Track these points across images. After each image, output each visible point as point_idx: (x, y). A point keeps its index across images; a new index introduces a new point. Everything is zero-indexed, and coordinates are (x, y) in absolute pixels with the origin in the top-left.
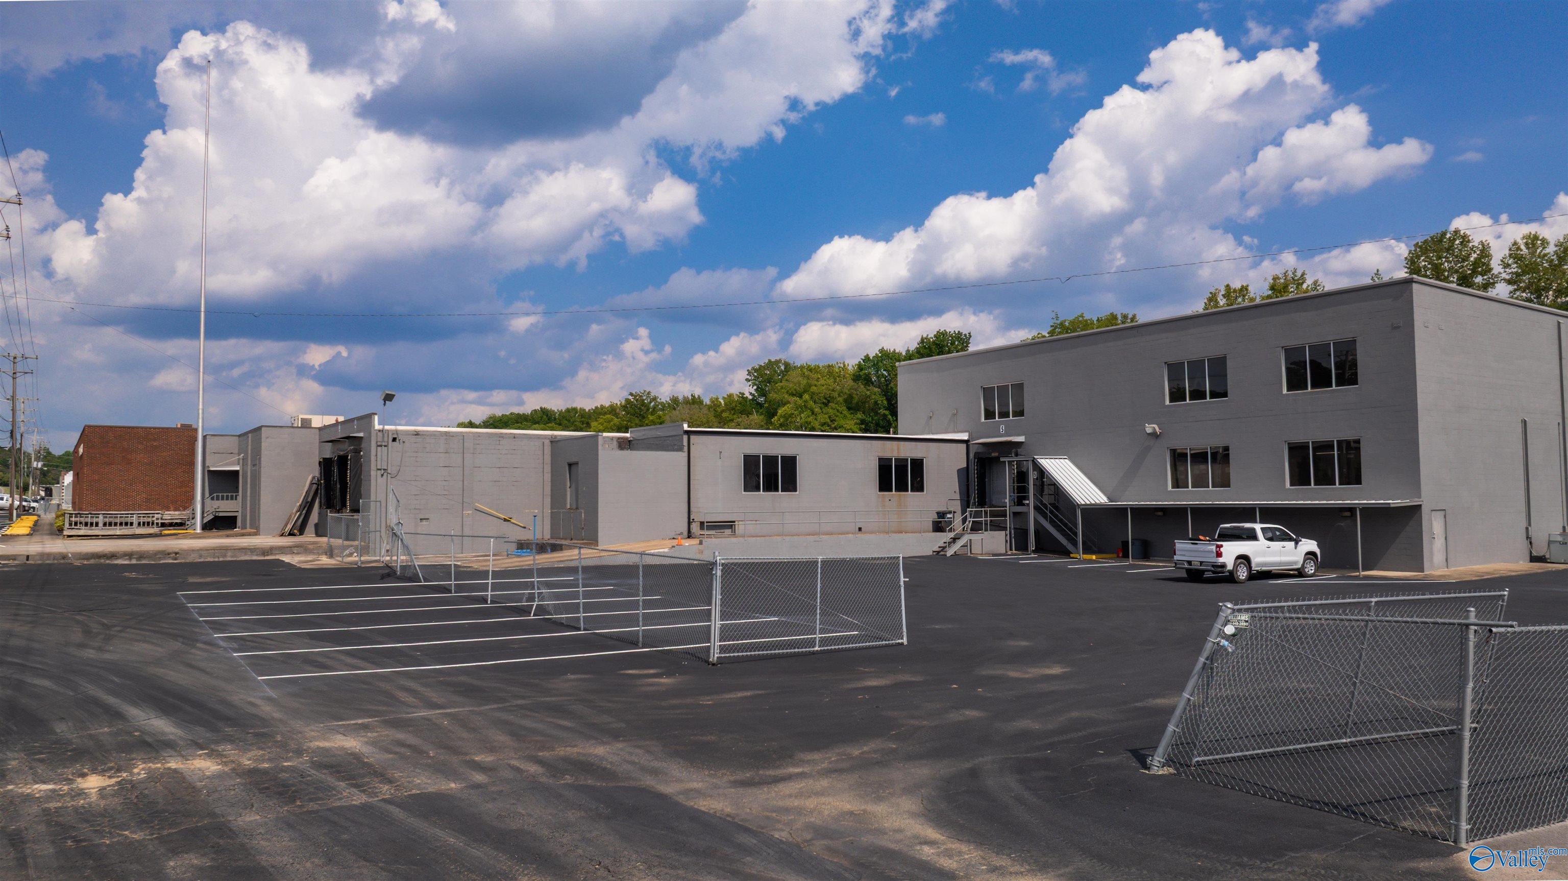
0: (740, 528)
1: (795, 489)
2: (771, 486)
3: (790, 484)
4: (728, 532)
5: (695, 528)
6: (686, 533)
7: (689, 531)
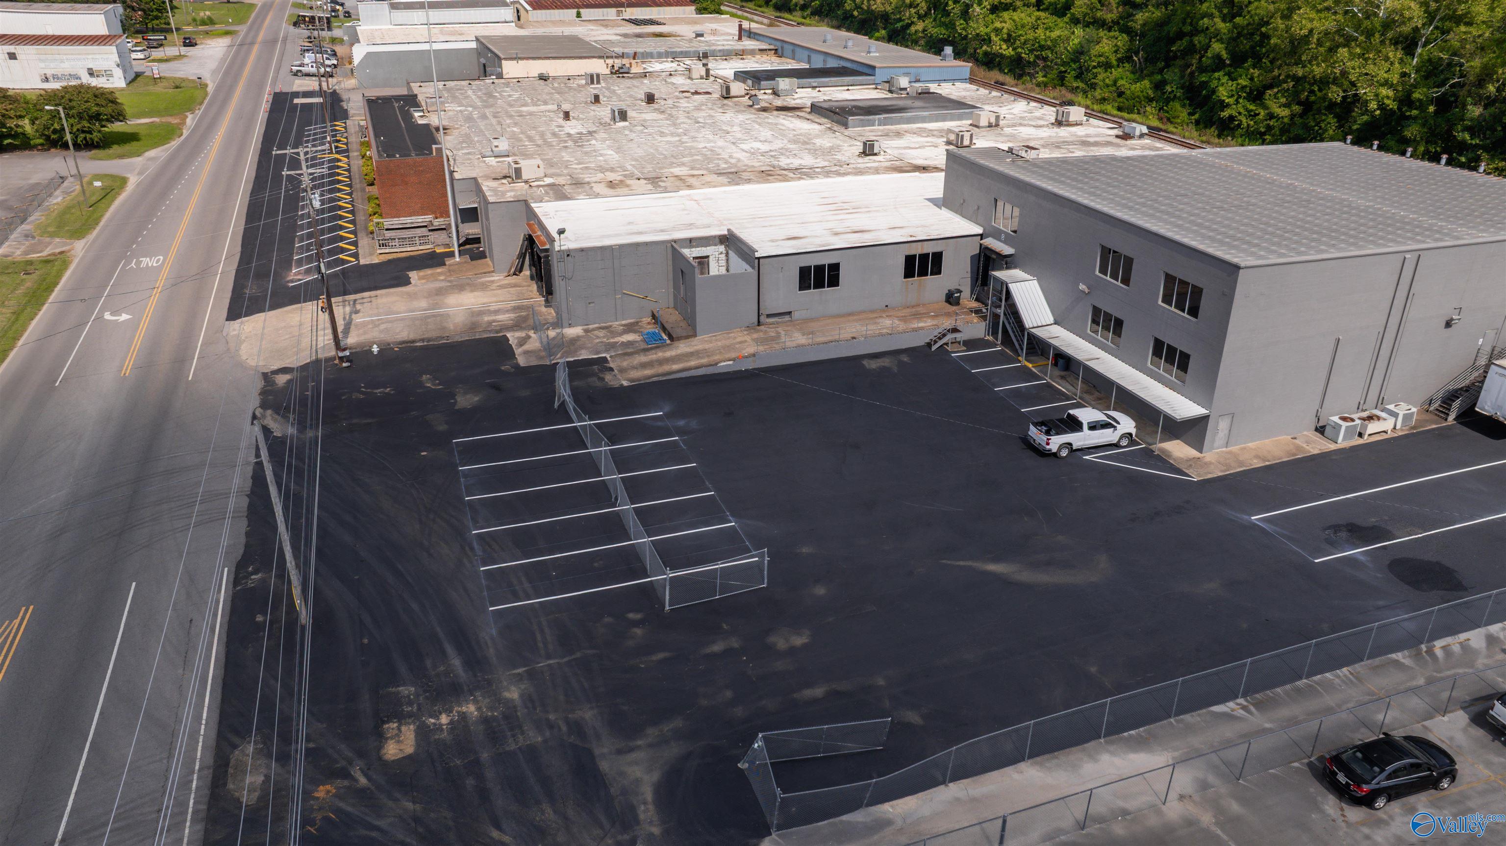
0: (796, 315)
1: (837, 285)
2: (819, 285)
3: (834, 282)
4: (787, 318)
5: (762, 318)
6: (756, 323)
7: (759, 322)
